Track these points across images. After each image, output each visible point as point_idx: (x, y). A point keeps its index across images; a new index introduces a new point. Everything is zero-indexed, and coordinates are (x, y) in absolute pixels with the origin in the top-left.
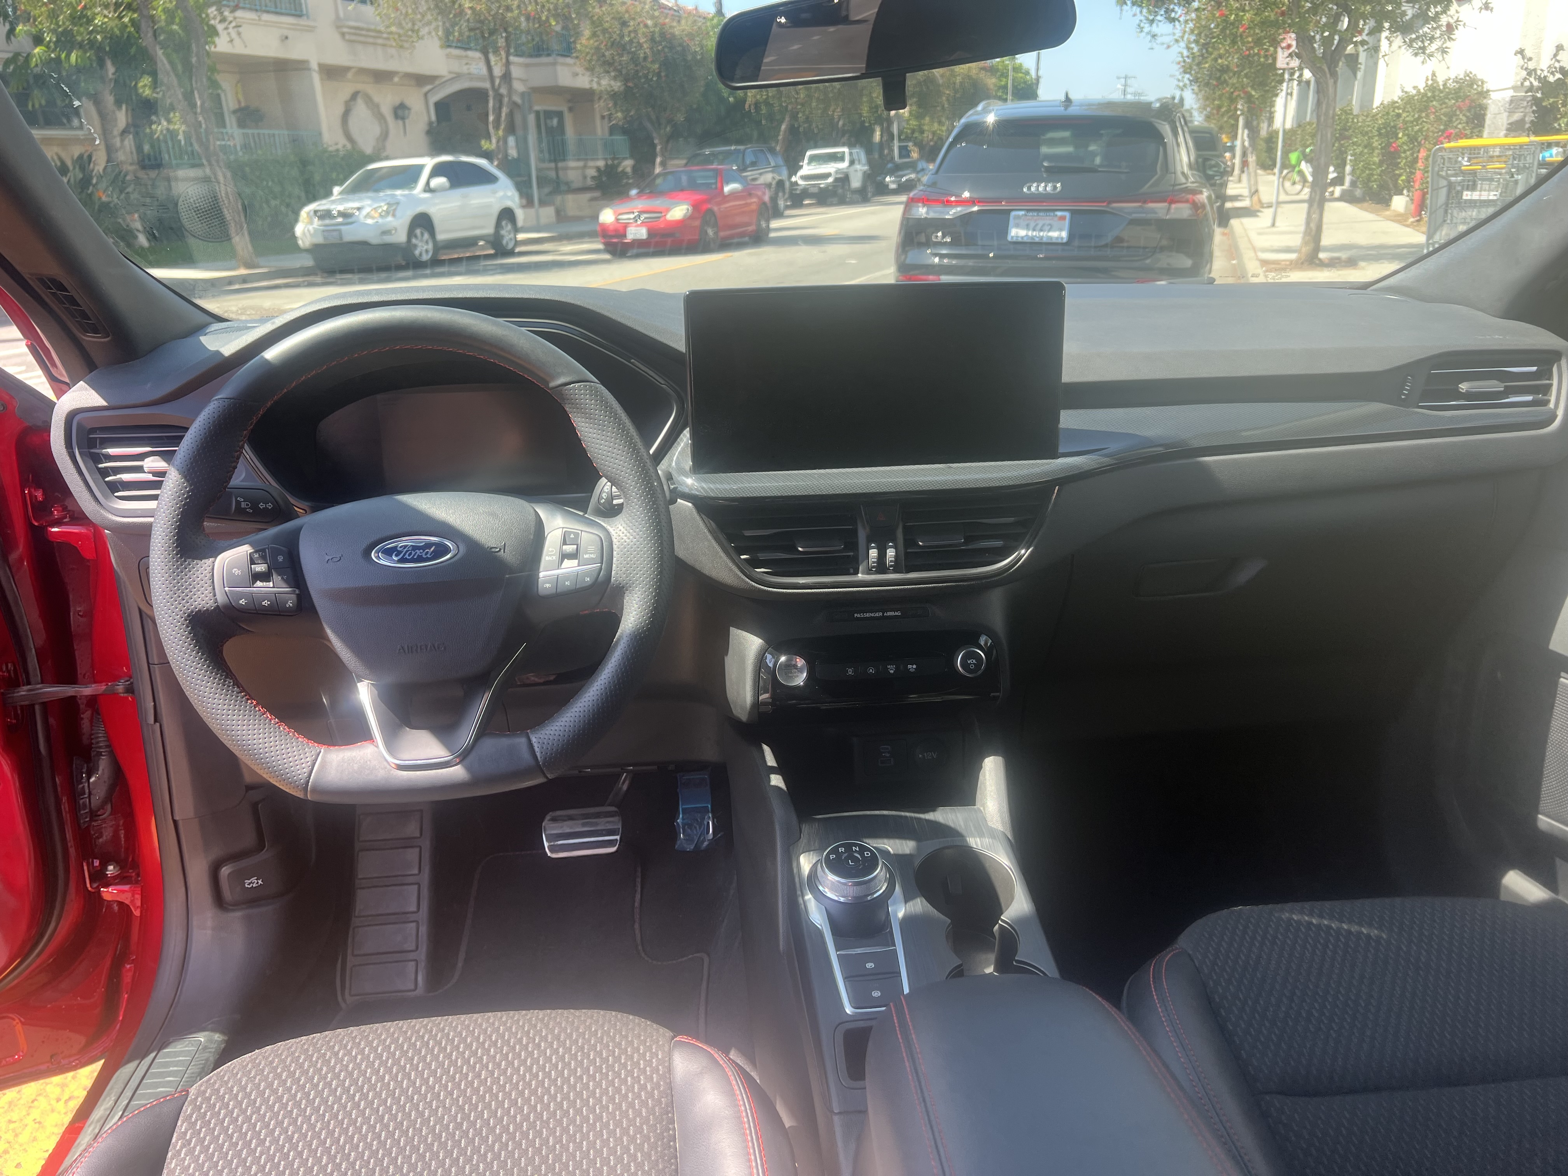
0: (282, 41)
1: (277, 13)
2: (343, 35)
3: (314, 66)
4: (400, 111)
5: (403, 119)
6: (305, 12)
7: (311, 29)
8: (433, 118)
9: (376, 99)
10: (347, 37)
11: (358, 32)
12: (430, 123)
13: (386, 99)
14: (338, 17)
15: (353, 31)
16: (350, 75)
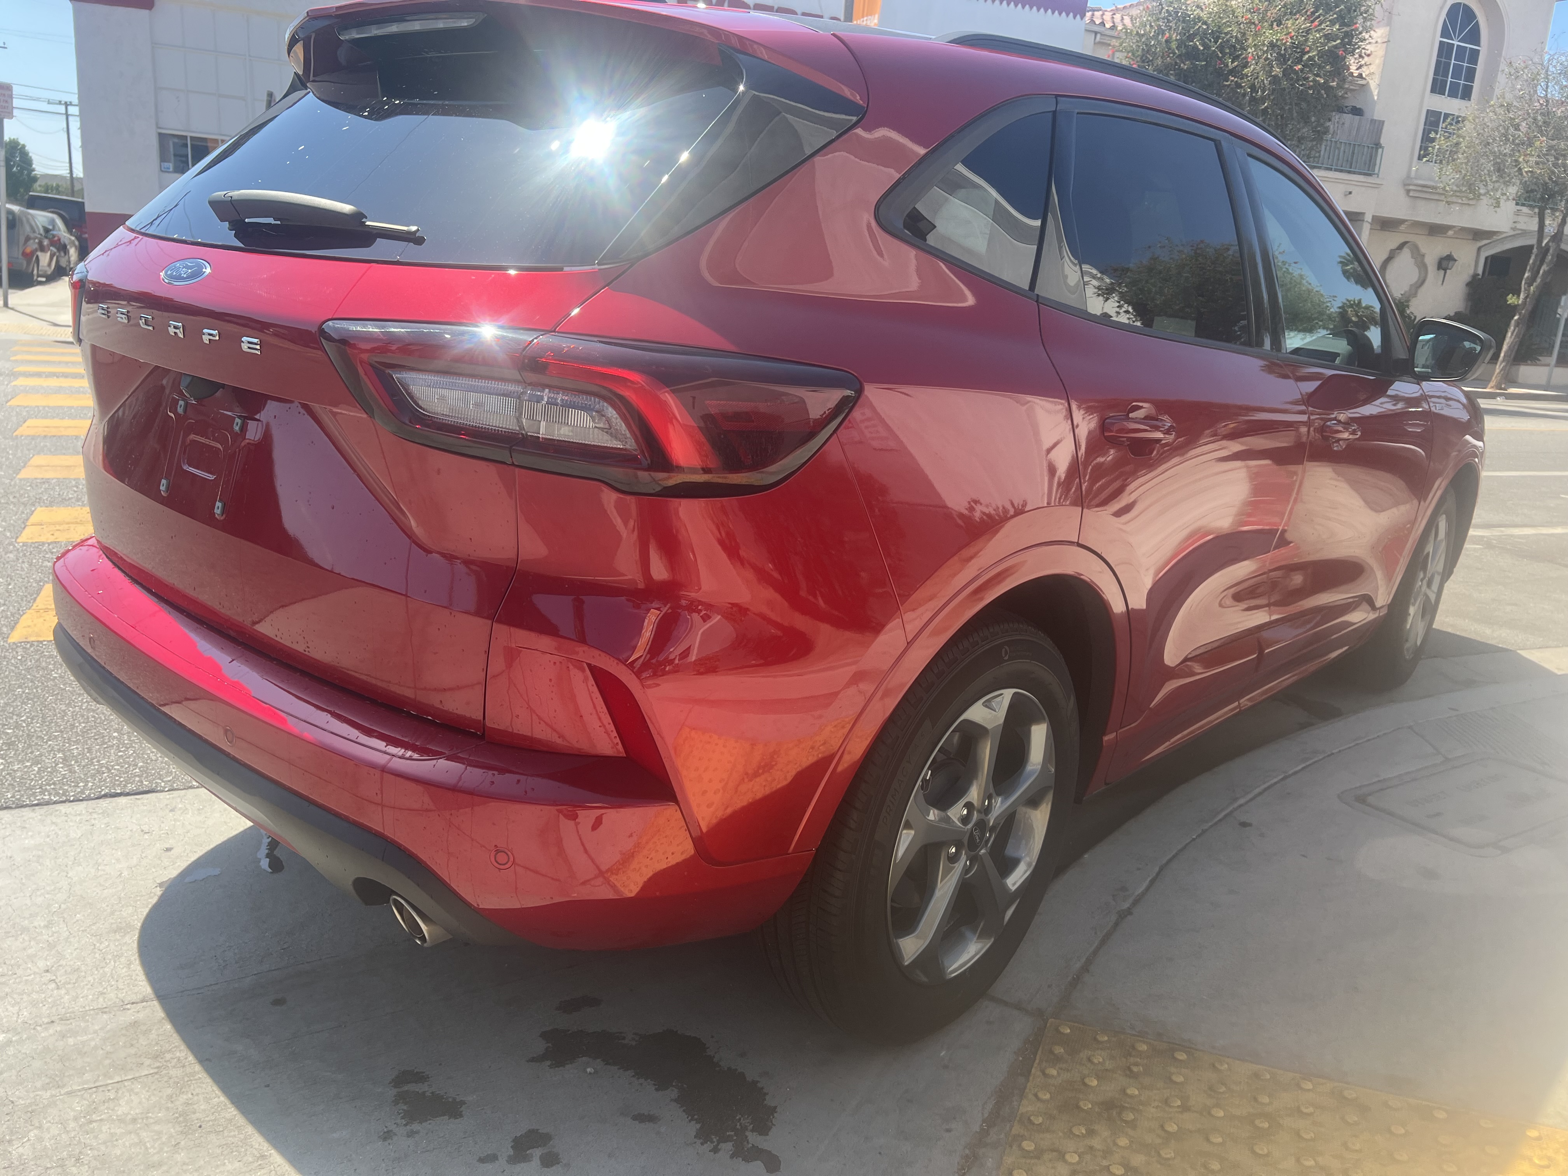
0: (1346, 195)
1: (1349, 172)
2: (1408, 191)
3: (1368, 218)
4: (1445, 263)
5: (1445, 270)
6: (1376, 172)
7: (1377, 186)
8: (1480, 271)
9: (1423, 250)
10: (1411, 194)
11: (1425, 189)
12: (1475, 276)
13: (1433, 250)
14: (1408, 177)
15: (1420, 188)
16: (1403, 227)
